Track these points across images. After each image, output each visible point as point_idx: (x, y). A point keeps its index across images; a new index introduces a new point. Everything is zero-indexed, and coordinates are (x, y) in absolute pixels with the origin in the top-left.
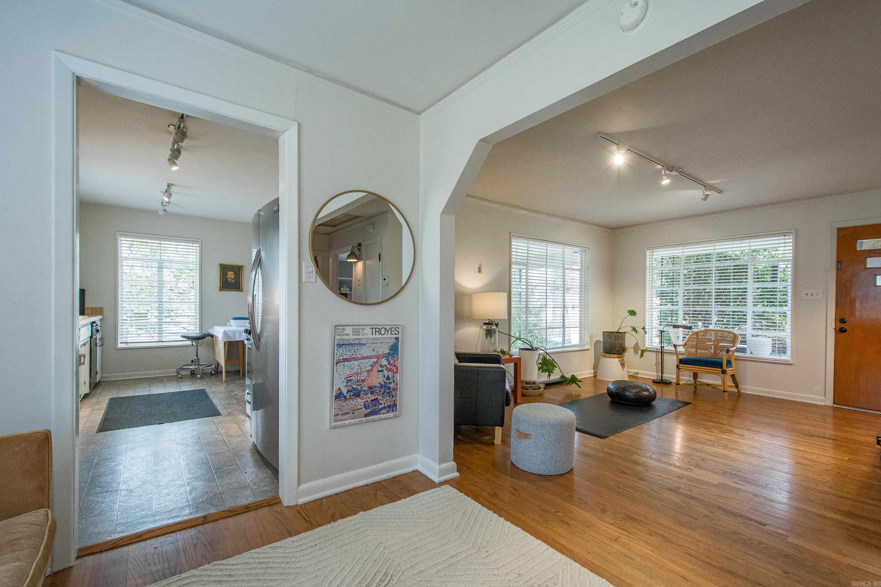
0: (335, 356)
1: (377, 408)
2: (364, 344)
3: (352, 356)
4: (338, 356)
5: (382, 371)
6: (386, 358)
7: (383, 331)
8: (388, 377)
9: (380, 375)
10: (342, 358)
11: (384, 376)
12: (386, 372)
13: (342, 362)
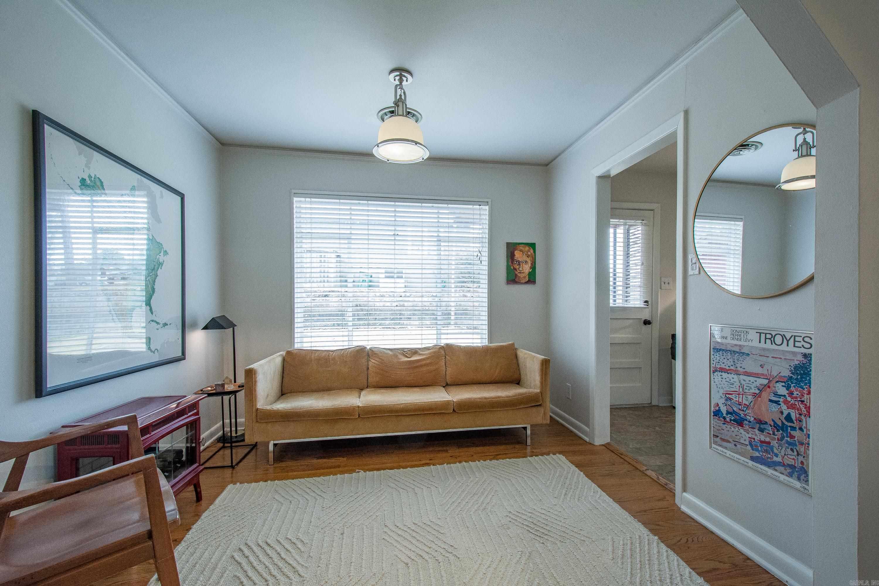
0: (712, 362)
1: (770, 458)
2: (748, 355)
3: (732, 368)
4: (715, 363)
5: (777, 402)
6: (784, 384)
7: (778, 339)
8: (788, 418)
9: (774, 408)
10: (719, 366)
11: (782, 413)
12: (784, 407)
13: (719, 371)
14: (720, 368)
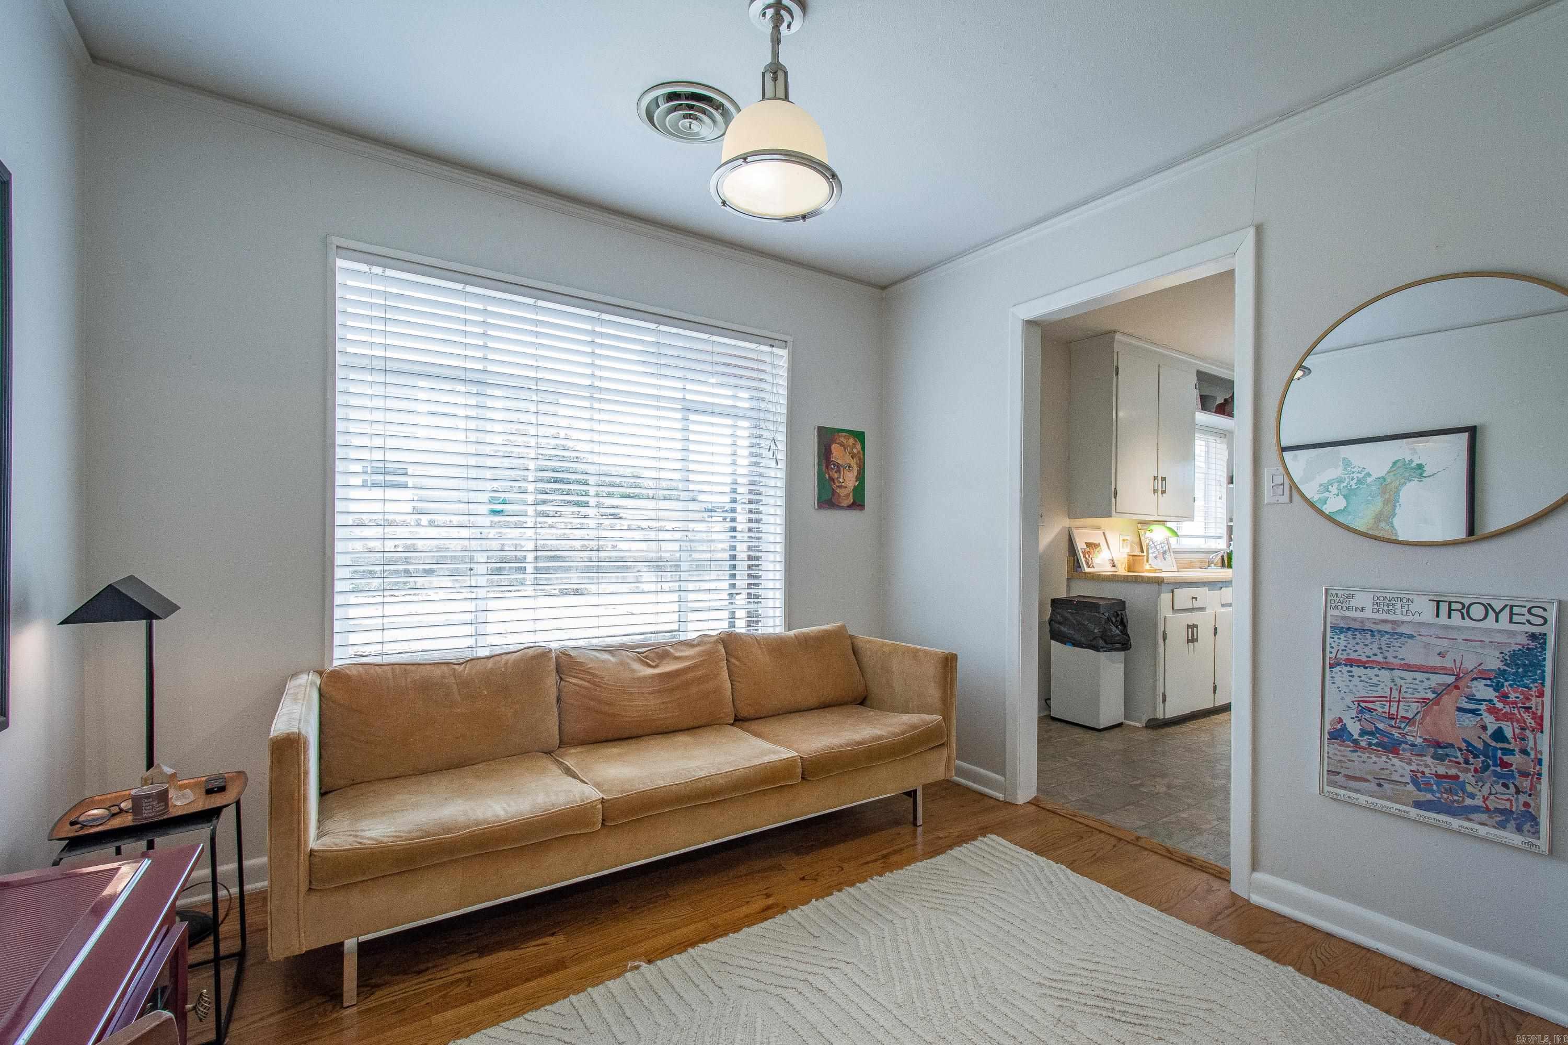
0: (1328, 649)
1: (1457, 801)
2: (1411, 637)
3: (1374, 658)
4: (1334, 651)
5: (1474, 712)
6: (1488, 682)
7: (1477, 611)
8: (1498, 735)
9: (1469, 721)
10: (1345, 657)
11: (1484, 728)
12: (1489, 719)
13: (1346, 665)
14: (1347, 660)
